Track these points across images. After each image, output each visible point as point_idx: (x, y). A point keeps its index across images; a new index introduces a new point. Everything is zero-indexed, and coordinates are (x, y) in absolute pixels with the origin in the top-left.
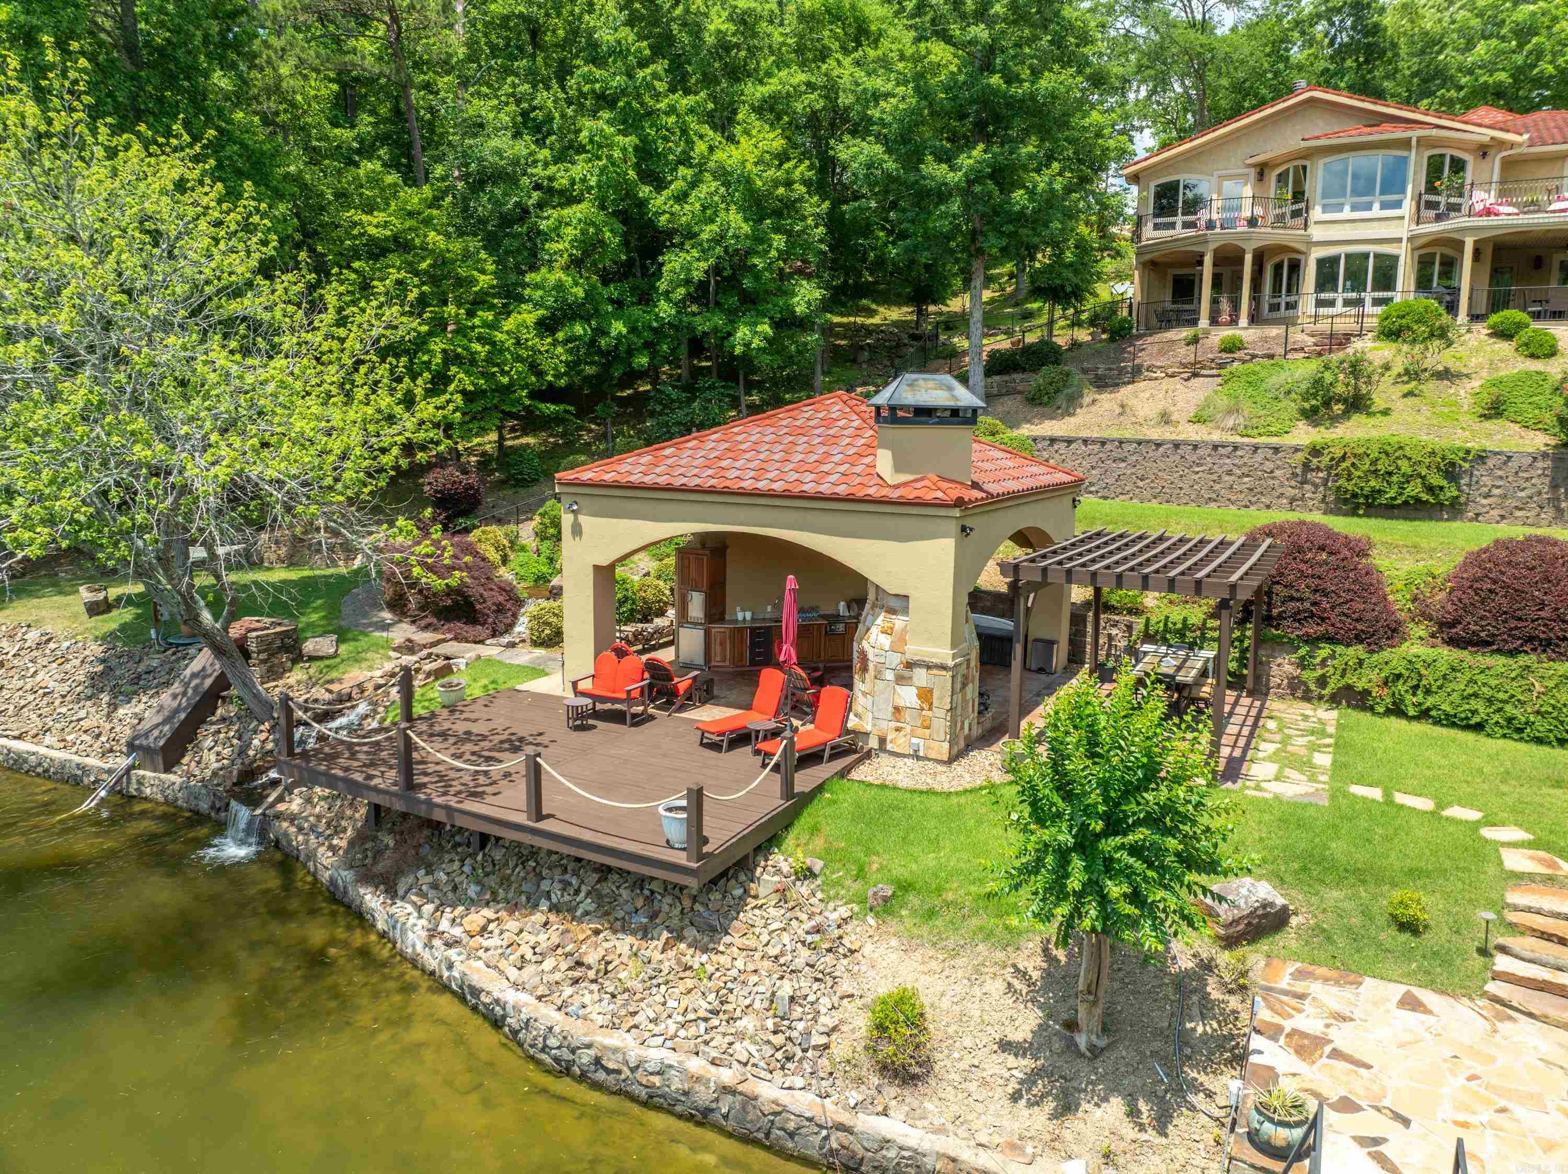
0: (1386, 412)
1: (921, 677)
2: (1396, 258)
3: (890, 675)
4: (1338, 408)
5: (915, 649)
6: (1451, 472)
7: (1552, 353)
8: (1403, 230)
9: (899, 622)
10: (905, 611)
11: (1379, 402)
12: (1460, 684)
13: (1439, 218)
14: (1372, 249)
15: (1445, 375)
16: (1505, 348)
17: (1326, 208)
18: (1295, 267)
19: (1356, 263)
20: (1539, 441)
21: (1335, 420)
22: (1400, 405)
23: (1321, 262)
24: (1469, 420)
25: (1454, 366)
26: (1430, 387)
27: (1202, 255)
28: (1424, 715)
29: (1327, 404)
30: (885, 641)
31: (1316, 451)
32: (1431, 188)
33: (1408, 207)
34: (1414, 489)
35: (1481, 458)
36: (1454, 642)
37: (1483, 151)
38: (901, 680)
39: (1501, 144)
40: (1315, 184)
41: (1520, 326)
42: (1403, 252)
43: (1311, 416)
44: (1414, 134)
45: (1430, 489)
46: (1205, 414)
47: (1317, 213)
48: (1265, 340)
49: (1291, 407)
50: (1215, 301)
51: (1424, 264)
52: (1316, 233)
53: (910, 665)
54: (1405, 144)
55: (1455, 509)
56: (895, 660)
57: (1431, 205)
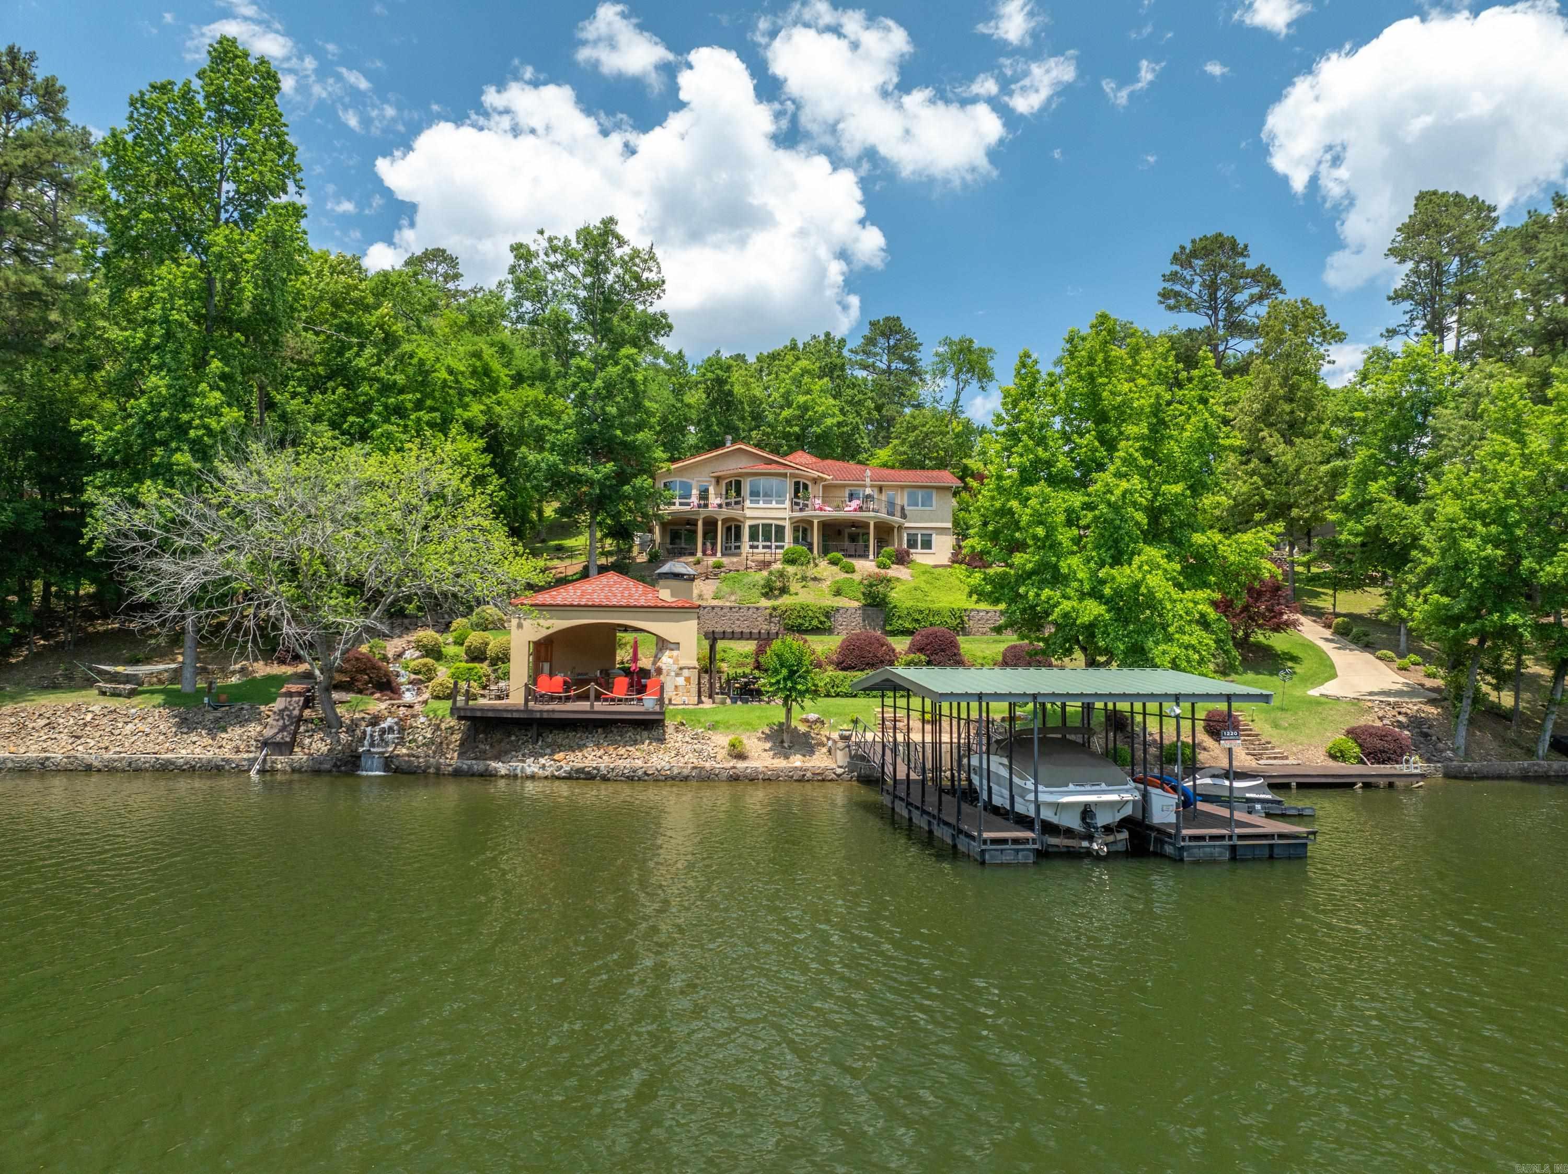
0: (796, 594)
1: (686, 673)
2: (784, 527)
3: (673, 674)
4: (776, 592)
5: (682, 663)
6: (827, 615)
7: (854, 571)
8: (787, 514)
9: (675, 653)
10: (678, 649)
11: (792, 590)
12: (848, 682)
13: (801, 510)
14: (774, 522)
15: (815, 579)
16: (835, 569)
17: (752, 502)
18: (738, 529)
19: (767, 527)
20: (856, 604)
21: (776, 597)
22: (801, 591)
23: (751, 527)
24: (831, 597)
25: (819, 576)
26: (811, 584)
27: (697, 520)
28: (838, 695)
29: (771, 590)
30: (671, 661)
31: (774, 609)
32: (796, 496)
33: (787, 504)
34: (815, 623)
35: (838, 610)
36: (844, 669)
37: (815, 481)
38: (677, 675)
39: (822, 479)
40: (746, 489)
41: (840, 560)
42: (787, 524)
43: (766, 595)
44: (789, 471)
45: (821, 623)
46: (720, 595)
47: (748, 504)
48: (733, 563)
49: (756, 592)
50: (704, 544)
51: (796, 530)
52: (748, 513)
53: (681, 669)
54: (785, 475)
55: (829, 631)
56: (675, 667)
57: (797, 504)
